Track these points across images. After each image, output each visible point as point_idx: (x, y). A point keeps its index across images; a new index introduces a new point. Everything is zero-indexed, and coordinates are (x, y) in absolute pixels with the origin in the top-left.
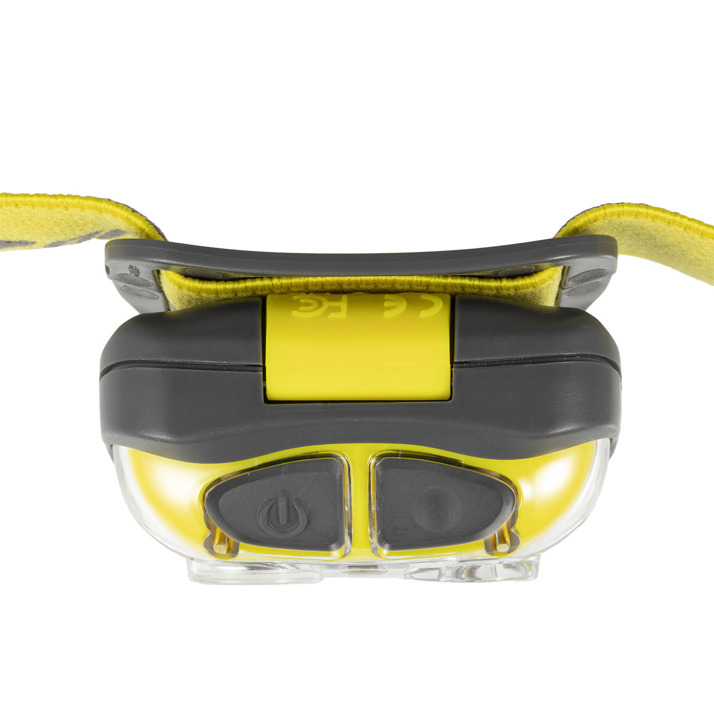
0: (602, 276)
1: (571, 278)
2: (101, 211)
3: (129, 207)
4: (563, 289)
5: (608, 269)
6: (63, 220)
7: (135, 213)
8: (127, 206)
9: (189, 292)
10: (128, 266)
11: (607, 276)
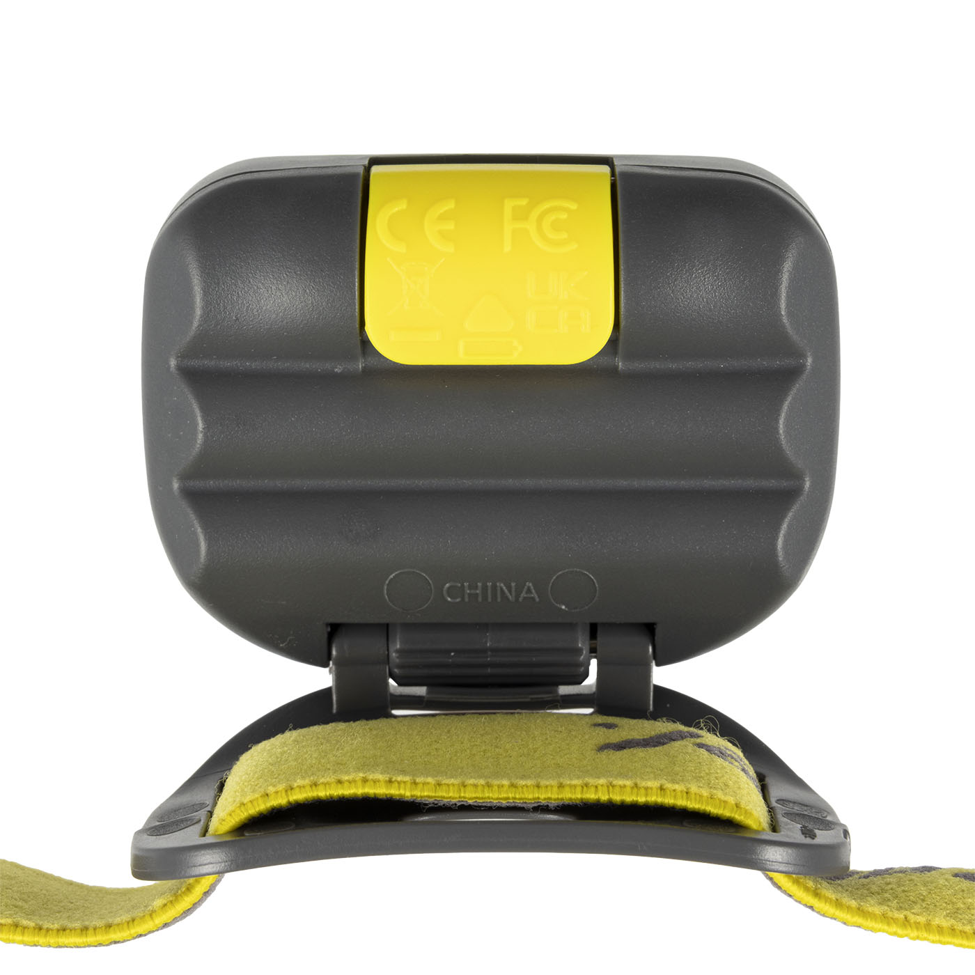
0: (152, 828)
1: (197, 823)
2: (859, 909)
3: (818, 913)
4: (209, 811)
5: (145, 836)
6: (913, 902)
7: (808, 905)
8: (821, 915)
9: (726, 799)
10: (816, 839)
11: (147, 827)
